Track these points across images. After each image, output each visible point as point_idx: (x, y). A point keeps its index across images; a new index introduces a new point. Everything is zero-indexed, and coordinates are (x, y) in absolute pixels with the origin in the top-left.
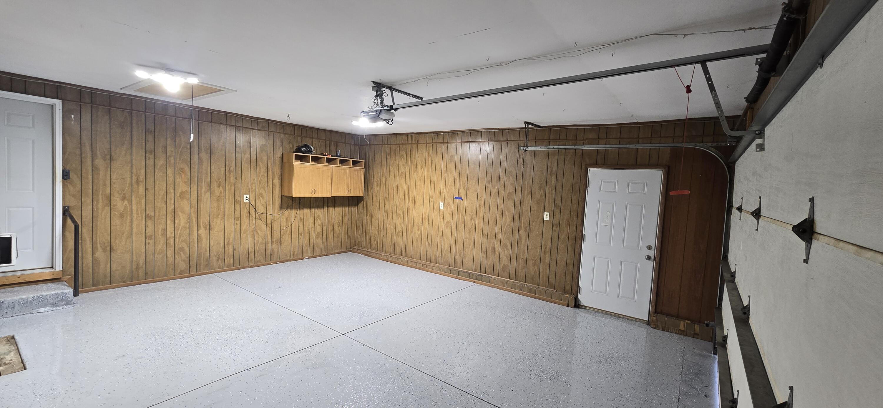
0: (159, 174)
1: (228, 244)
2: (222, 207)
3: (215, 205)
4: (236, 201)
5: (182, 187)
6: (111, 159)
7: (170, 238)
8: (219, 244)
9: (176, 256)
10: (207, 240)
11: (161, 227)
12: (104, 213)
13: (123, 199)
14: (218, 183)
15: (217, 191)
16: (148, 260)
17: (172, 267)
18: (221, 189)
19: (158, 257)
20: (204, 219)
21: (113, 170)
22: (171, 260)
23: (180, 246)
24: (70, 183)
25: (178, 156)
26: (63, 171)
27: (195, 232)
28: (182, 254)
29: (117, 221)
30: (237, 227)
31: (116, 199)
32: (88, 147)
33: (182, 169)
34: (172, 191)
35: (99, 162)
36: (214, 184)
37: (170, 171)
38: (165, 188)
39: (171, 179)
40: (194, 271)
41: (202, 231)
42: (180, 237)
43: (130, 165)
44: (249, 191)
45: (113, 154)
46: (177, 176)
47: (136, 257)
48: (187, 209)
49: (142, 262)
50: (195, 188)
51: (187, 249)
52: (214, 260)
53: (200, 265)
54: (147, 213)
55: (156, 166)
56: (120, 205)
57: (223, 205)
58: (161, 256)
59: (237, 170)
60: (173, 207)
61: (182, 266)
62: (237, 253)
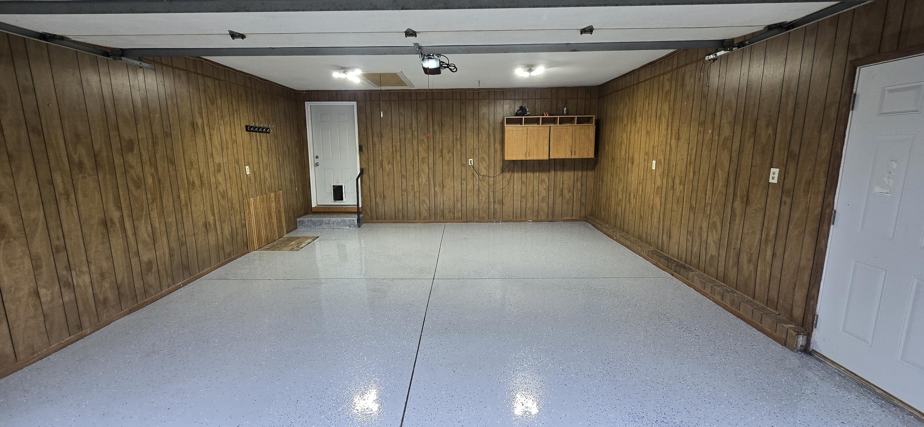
0: (408, 145)
1: (457, 201)
2: (452, 170)
3: (446, 167)
4: (462, 165)
5: (423, 154)
6: (382, 136)
7: (416, 192)
8: (450, 199)
9: (421, 206)
10: (441, 195)
11: (411, 183)
12: (379, 173)
13: (389, 164)
14: (448, 149)
15: (447, 156)
16: (404, 207)
17: (419, 213)
18: (450, 154)
19: (410, 205)
20: (439, 179)
21: (382, 144)
22: (418, 208)
23: (423, 199)
24: (363, 154)
25: (419, 130)
26: (359, 146)
27: (433, 189)
28: (425, 205)
29: (386, 179)
30: (464, 186)
31: (385, 163)
32: (370, 130)
33: (422, 140)
34: (417, 157)
35: (376, 139)
36: (445, 151)
37: (415, 142)
38: (412, 155)
39: (416, 148)
40: (433, 219)
41: (437, 189)
42: (423, 191)
43: (391, 139)
44: (473, 156)
45: (382, 133)
46: (419, 146)
47: (397, 204)
48: (427, 171)
49: (400, 207)
50: (431, 154)
51: (427, 201)
52: (446, 211)
53: (437, 214)
54: (402, 173)
55: (406, 139)
56: (387, 167)
57: (452, 168)
58: (411, 204)
59: (462, 138)
60: (418, 169)
61: (425, 214)
62: (464, 208)
